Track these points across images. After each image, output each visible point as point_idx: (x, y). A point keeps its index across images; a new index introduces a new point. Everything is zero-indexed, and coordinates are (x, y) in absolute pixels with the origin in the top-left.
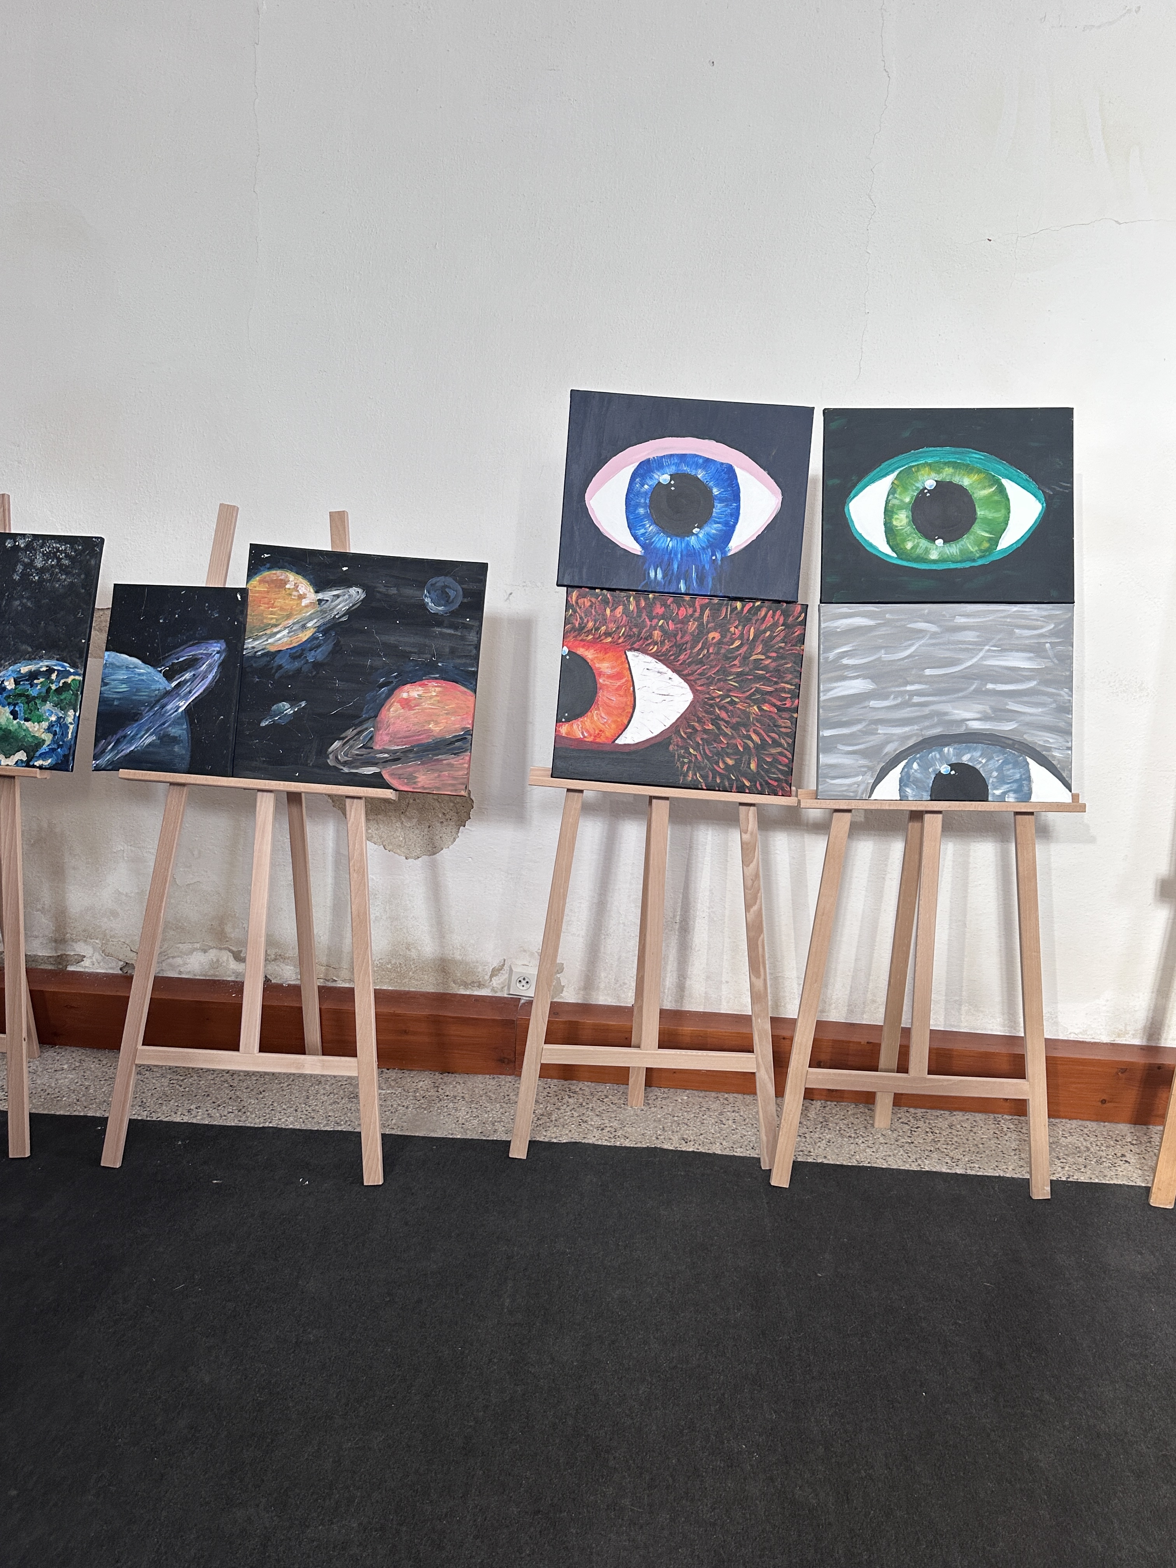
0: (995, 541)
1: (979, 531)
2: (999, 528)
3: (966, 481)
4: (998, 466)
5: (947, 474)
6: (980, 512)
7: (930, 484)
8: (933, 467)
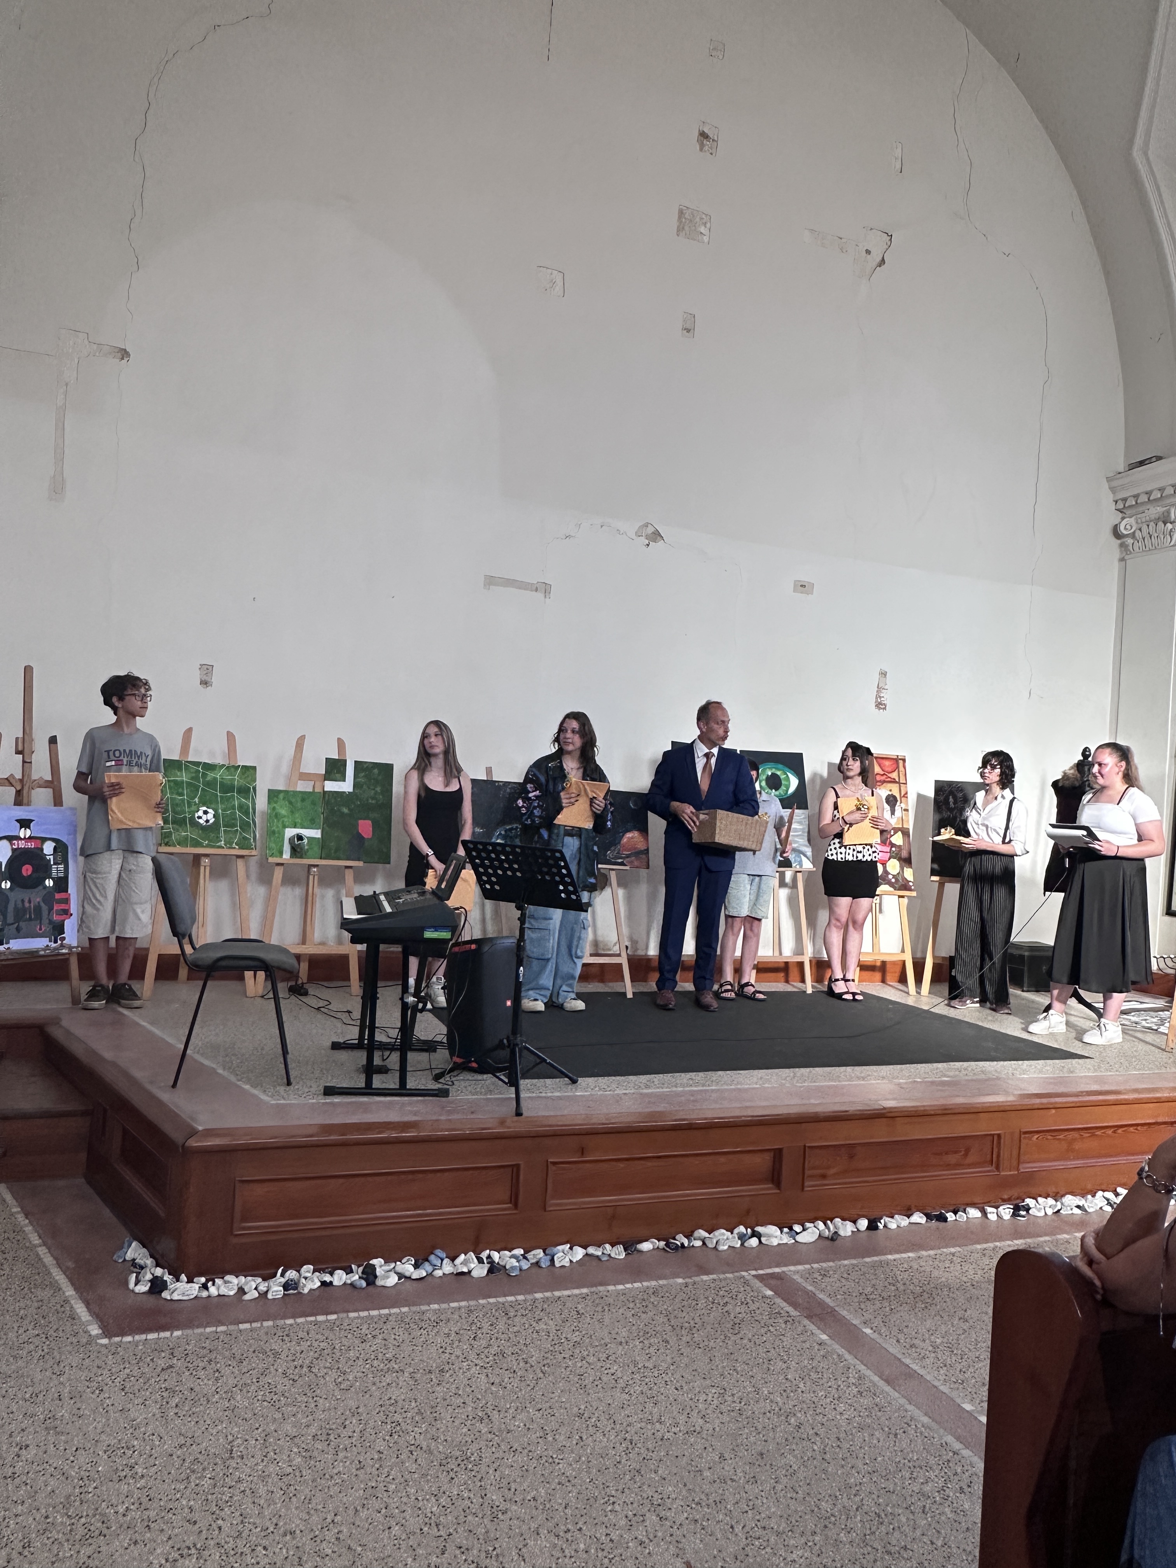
0: (787, 791)
1: (783, 788)
2: (788, 787)
3: (779, 773)
4: (786, 769)
5: (774, 770)
6: (783, 782)
7: (770, 774)
8: (771, 768)
